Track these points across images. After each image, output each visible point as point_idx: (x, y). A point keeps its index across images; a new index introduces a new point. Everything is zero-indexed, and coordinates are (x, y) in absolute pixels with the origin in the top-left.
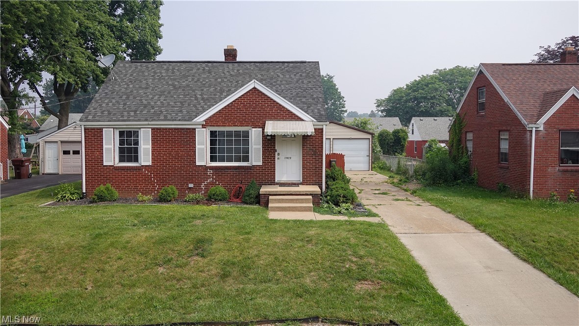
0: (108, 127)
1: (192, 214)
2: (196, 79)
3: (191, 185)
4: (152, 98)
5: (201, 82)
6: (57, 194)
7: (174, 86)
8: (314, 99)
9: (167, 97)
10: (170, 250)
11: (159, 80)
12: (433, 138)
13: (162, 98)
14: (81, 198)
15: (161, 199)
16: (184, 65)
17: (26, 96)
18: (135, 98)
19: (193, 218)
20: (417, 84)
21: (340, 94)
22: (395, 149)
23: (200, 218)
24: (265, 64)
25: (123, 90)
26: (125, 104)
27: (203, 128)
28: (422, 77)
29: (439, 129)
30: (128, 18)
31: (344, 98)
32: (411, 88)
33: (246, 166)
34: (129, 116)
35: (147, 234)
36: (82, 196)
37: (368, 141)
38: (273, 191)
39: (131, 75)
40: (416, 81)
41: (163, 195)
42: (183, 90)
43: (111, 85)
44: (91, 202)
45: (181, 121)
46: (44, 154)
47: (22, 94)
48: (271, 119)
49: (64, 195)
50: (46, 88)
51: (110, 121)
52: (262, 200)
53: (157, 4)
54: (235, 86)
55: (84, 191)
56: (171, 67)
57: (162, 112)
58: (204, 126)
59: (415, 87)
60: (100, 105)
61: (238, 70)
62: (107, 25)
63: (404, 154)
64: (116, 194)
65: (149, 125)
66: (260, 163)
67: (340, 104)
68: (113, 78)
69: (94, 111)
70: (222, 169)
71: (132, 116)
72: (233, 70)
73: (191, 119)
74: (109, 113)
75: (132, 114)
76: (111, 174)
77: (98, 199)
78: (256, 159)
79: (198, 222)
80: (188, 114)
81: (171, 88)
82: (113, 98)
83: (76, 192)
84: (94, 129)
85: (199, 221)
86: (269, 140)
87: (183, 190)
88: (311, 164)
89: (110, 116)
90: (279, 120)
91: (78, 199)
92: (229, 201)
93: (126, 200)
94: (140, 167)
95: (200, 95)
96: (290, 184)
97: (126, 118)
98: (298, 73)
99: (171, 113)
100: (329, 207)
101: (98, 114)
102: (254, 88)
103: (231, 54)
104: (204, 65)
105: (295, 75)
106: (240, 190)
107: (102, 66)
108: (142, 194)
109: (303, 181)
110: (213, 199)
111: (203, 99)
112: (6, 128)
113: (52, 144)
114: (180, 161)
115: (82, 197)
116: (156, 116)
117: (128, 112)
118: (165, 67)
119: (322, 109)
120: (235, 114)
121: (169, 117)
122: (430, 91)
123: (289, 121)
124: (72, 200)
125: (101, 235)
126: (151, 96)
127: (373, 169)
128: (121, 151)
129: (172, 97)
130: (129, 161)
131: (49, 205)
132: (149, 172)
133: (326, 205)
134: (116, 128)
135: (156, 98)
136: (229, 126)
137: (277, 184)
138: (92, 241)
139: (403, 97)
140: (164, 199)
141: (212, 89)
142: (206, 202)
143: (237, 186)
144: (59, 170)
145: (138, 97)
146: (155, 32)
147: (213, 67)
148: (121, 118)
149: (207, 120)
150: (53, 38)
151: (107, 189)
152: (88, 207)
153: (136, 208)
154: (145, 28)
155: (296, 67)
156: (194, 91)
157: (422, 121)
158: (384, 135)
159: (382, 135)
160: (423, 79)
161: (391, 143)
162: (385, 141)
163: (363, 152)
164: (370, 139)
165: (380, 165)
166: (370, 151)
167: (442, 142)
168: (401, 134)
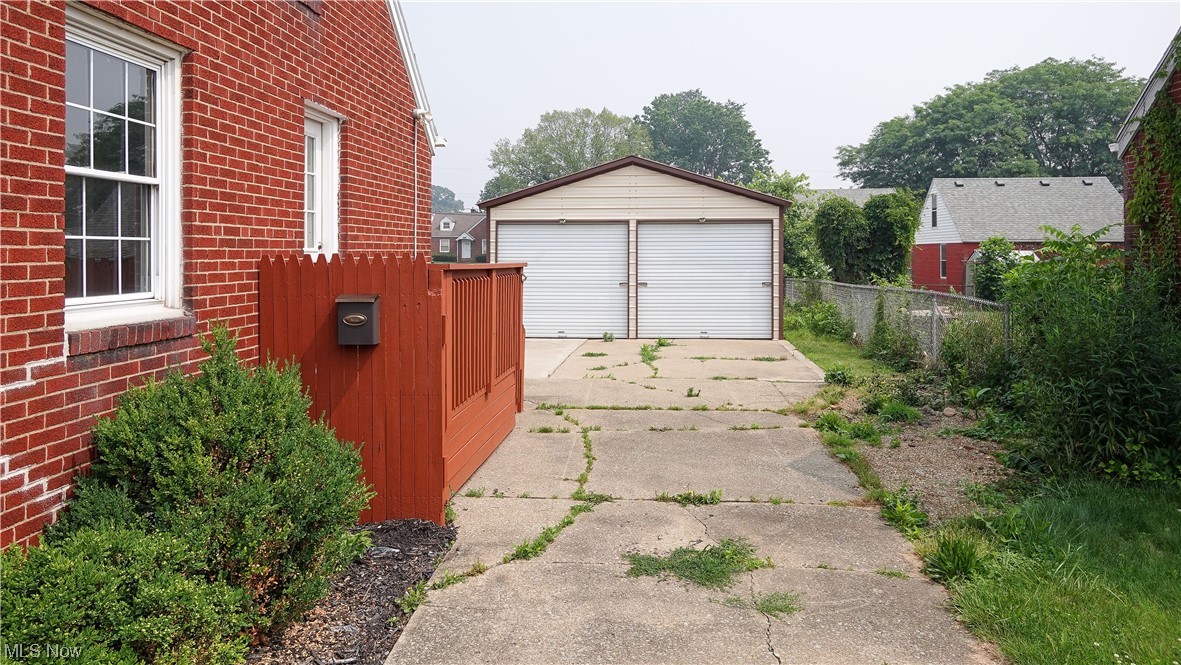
12: (993, 235)
20: (944, 106)
21: (760, 145)
22: (875, 261)
28: (953, 88)
29: (1012, 211)
31: (767, 153)
32: (928, 114)
37: (766, 228)
40: (940, 98)
59: (940, 112)
63: (906, 279)
67: (760, 168)
122: (977, 121)
127: (788, 333)
139: (906, 138)
157: (960, 189)
158: (834, 215)
159: (829, 214)
160: (959, 91)
161: (858, 241)
162: (839, 234)
163: (748, 271)
164: (775, 221)
165: (817, 317)
166: (776, 267)
167: (1022, 245)
168: (893, 212)
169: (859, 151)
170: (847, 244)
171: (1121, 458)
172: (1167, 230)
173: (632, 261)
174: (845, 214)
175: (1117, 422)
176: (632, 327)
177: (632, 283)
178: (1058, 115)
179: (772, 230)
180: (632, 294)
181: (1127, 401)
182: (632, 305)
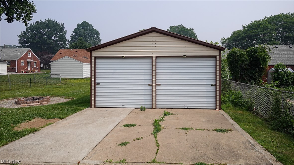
22: (251, 73)
37: (213, 60)
158: (236, 55)
159: (234, 55)
161: (245, 65)
163: (205, 79)
164: (217, 56)
165: (233, 97)
166: (218, 77)
167: (288, 66)
168: (259, 54)
170: (241, 66)
173: (154, 74)
174: (240, 55)
176: (154, 104)
177: (154, 84)
179: (216, 61)
180: (154, 89)
182: (154, 94)
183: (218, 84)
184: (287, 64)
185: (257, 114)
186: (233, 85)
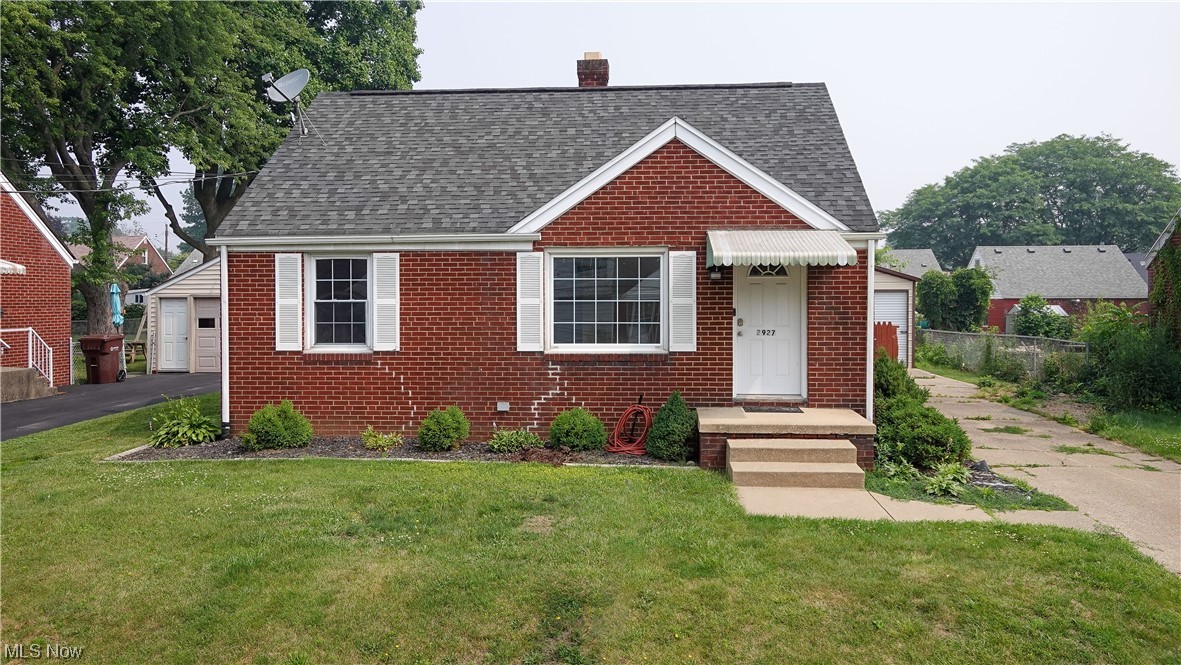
0: (289, 249)
1: (517, 492)
2: (511, 130)
3: (503, 406)
4: (402, 177)
5: (526, 138)
6: (156, 427)
7: (457, 147)
8: (829, 173)
9: (438, 173)
10: (462, 635)
11: (420, 133)
12: (1029, 293)
13: (428, 176)
14: (219, 438)
15: (425, 444)
16: (481, 99)
17: (128, 200)
18: (357, 176)
19: (521, 507)
20: (972, 177)
22: (961, 316)
23: (540, 510)
24: (684, 92)
25: (329, 158)
26: (332, 193)
27: (535, 250)
28: (980, 160)
29: (1041, 273)
30: (348, 34)
32: (958, 184)
33: (651, 355)
34: (343, 220)
35: (387, 569)
36: (220, 432)
37: (904, 296)
38: (738, 426)
39: (351, 124)
40: (967, 169)
41: (430, 433)
42: (481, 157)
43: (299, 147)
44: (243, 450)
45: (479, 232)
46: (156, 326)
47: (119, 195)
48: (721, 226)
49: (175, 429)
50: (190, 198)
51: (294, 234)
52: (707, 451)
53: (411, 8)
54: (615, 145)
55: (226, 419)
56: (447, 104)
57: (426, 210)
58: (538, 246)
59: (964, 182)
60: (271, 196)
61: (617, 108)
62: (305, 51)
63: (991, 327)
64: (308, 428)
65: (393, 243)
66: (692, 347)
68: (306, 131)
69: (255, 209)
70: (586, 363)
71: (350, 221)
72: (605, 107)
73: (504, 227)
74: (293, 214)
75: (351, 215)
76: (295, 374)
77: (258, 443)
78: (679, 334)
79: (538, 523)
80: (495, 215)
81: (450, 151)
82: (305, 178)
83: (205, 422)
84: (252, 255)
85: (541, 519)
86: (715, 282)
87: (485, 418)
88: (833, 349)
89: (293, 221)
90: (744, 229)
91: (211, 441)
92: (608, 450)
93: (334, 445)
94: (370, 355)
95: (524, 167)
96: (772, 404)
97: (335, 226)
98: (775, 111)
99: (450, 211)
100: (903, 473)
101: (262, 218)
102: (675, 141)
103: (593, 73)
104: (530, 97)
105: (768, 116)
106: (636, 419)
107: (278, 98)
108: (375, 428)
109: (809, 395)
110: (564, 444)
111: (532, 176)
112: (67, 264)
113: (176, 303)
114: (473, 339)
115: (221, 434)
116: (412, 220)
117: (341, 212)
118: (434, 104)
119: (857, 198)
120: (623, 213)
121: (446, 222)
122: (1001, 189)
123: (772, 229)
124: (195, 443)
125: (246, 569)
126: (398, 173)
127: (916, 364)
128: (322, 311)
129: (452, 172)
130: (342, 339)
131: (132, 456)
132: (395, 369)
133: (892, 468)
134: (309, 253)
135: (412, 175)
136: (606, 244)
137: (738, 404)
138: (217, 593)
139: (939, 204)
140: (434, 445)
141: (554, 154)
142: (547, 452)
143: (630, 409)
144: (189, 364)
145: (366, 174)
146: (405, 66)
147: (554, 102)
148: (321, 227)
149: (546, 228)
150: (188, 73)
151: (283, 415)
152: (228, 463)
153: (358, 470)
154: (384, 55)
155: (766, 97)
156: (508, 158)
157: (999, 255)
158: (934, 282)
160: (985, 164)
161: (950, 302)
162: (937, 297)
164: (909, 291)
165: (930, 354)
166: (910, 321)
167: (1052, 301)
168: (976, 282)
169: (894, 215)
170: (943, 304)
171: (1151, 404)
172: (1171, 305)
174: (942, 283)
175: (1150, 389)
178: (1071, 184)
179: (909, 297)
181: (1154, 381)
183: (910, 332)
184: (1054, 295)
185: (967, 370)
186: (928, 335)
